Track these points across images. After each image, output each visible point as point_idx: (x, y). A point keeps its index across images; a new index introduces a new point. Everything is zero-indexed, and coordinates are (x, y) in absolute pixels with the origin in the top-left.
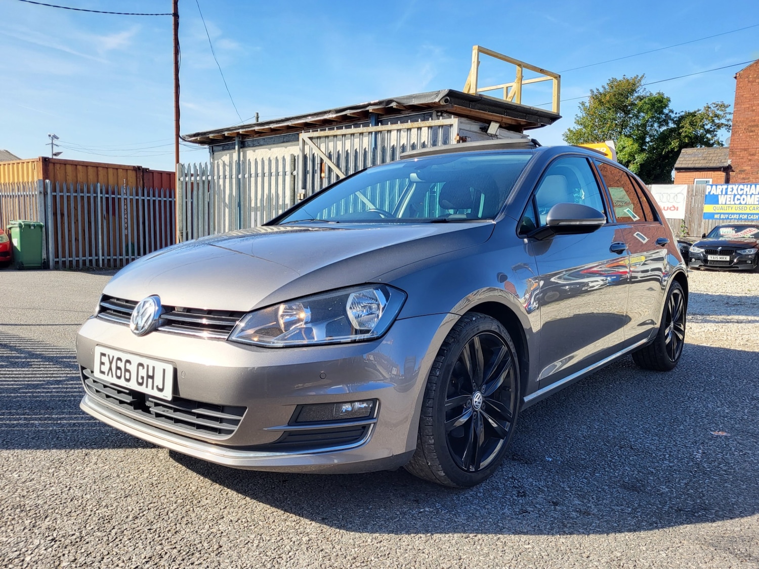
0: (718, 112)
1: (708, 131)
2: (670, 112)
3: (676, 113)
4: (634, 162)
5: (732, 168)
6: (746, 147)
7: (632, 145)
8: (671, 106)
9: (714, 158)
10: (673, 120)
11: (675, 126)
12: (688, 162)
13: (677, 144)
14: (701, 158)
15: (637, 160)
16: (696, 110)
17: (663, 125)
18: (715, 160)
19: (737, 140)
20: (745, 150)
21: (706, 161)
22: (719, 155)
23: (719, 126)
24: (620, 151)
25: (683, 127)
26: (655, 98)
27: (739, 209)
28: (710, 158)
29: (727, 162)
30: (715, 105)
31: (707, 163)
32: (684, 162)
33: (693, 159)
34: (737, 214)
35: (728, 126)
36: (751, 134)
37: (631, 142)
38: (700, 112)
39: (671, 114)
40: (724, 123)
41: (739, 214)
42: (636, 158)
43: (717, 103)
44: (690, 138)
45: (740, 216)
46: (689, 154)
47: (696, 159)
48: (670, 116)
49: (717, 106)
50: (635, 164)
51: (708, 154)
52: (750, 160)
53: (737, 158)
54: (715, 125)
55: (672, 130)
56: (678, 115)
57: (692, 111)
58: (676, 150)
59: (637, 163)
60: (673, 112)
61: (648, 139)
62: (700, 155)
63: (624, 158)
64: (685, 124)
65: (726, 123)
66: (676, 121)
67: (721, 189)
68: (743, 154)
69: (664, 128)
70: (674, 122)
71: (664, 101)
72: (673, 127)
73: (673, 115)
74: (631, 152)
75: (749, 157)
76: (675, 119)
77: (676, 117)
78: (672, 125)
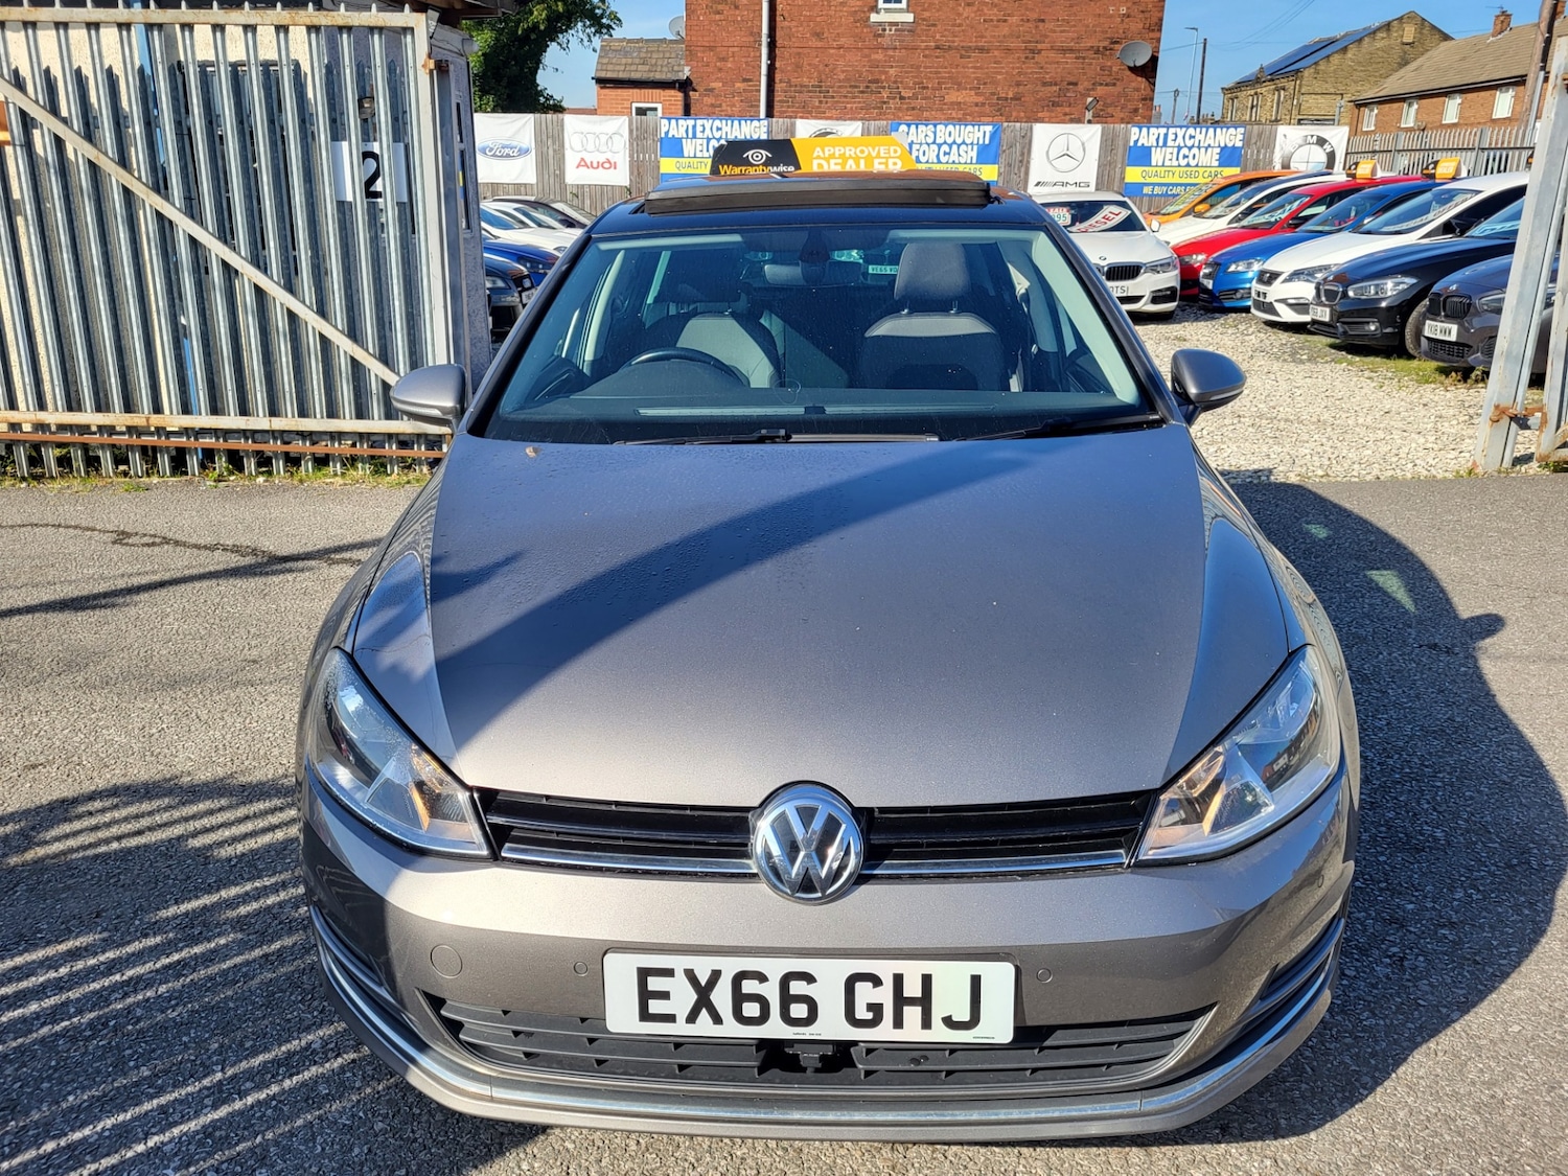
5: (691, 83)
6: (712, 44)
9: (660, 62)
12: (618, 68)
14: (637, 61)
18: (662, 66)
19: (697, 28)
20: (711, 48)
21: (647, 68)
22: (667, 55)
28: (654, 61)
29: (683, 71)
31: (650, 71)
32: (610, 67)
33: (624, 61)
36: (718, 17)
46: (616, 51)
47: (630, 61)
51: (647, 52)
52: (720, 70)
53: (700, 64)
62: (635, 54)
68: (707, 57)
75: (718, 64)
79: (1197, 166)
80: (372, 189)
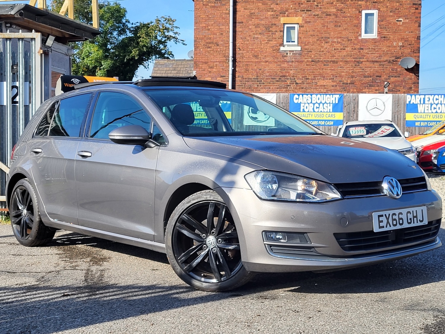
0: (168, 26)
1: (160, 42)
2: (126, 22)
3: (132, 24)
4: (101, 68)
5: (196, 78)
6: (206, 61)
7: (98, 51)
8: (128, 17)
9: (182, 69)
10: (129, 29)
11: (133, 35)
12: (162, 72)
14: (171, 69)
15: (103, 66)
16: (149, 22)
17: (122, 34)
18: (183, 71)
19: (199, 54)
20: (206, 63)
21: (176, 72)
22: (186, 66)
23: (169, 38)
24: (86, 56)
25: (140, 37)
26: (113, 7)
28: (179, 69)
29: (192, 73)
30: (164, 19)
31: (177, 73)
32: (159, 72)
33: (165, 69)
35: (175, 38)
36: (209, 49)
37: (96, 49)
38: (152, 24)
39: (127, 23)
40: (172, 35)
42: (103, 64)
43: (165, 17)
44: (147, 47)
46: (162, 65)
47: (168, 69)
48: (127, 25)
49: (166, 20)
50: (102, 70)
51: (176, 65)
52: (210, 72)
53: (200, 70)
54: (165, 37)
55: (130, 39)
56: (134, 26)
57: (146, 23)
59: (104, 69)
60: (129, 22)
61: (109, 46)
62: (171, 66)
63: (91, 64)
64: (142, 34)
65: (174, 36)
66: (133, 31)
68: (204, 66)
69: (123, 37)
70: (131, 31)
71: (121, 11)
72: (131, 36)
73: (130, 26)
74: (97, 58)
75: (209, 69)
76: (132, 29)
77: (132, 28)
78: (129, 35)
79: (441, 112)
80: (15, 100)
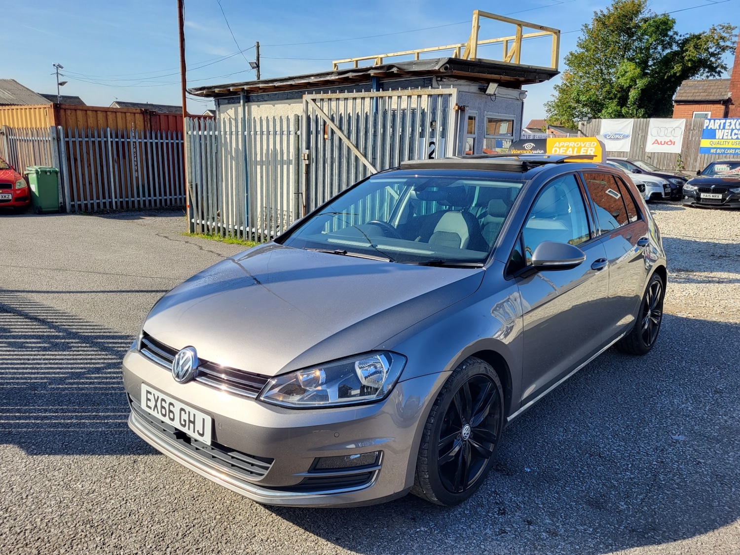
0: (724, 34)
1: (712, 54)
2: (674, 34)
3: (681, 36)
4: (636, 87)
7: (634, 69)
8: (676, 28)
10: (677, 42)
11: (679, 49)
13: (680, 69)
15: (638, 85)
16: (702, 32)
17: (666, 48)
23: (724, 49)
24: (622, 75)
25: (687, 50)
26: (660, 20)
27: (735, 144)
34: (733, 149)
35: (733, 49)
37: (633, 67)
38: (705, 34)
39: (675, 36)
40: (729, 45)
41: (736, 149)
42: (638, 83)
43: (724, 25)
44: (694, 62)
45: (737, 151)
48: (674, 38)
49: (723, 28)
54: (720, 48)
55: (675, 54)
56: (682, 38)
57: (697, 33)
58: (678, 74)
59: (638, 88)
60: (677, 34)
61: (650, 63)
63: (626, 83)
64: (689, 47)
65: (731, 46)
66: (680, 43)
67: (719, 124)
69: (668, 51)
70: (678, 45)
71: (669, 23)
72: (677, 50)
73: (677, 38)
76: (679, 42)
77: (680, 40)
78: (675, 48)
